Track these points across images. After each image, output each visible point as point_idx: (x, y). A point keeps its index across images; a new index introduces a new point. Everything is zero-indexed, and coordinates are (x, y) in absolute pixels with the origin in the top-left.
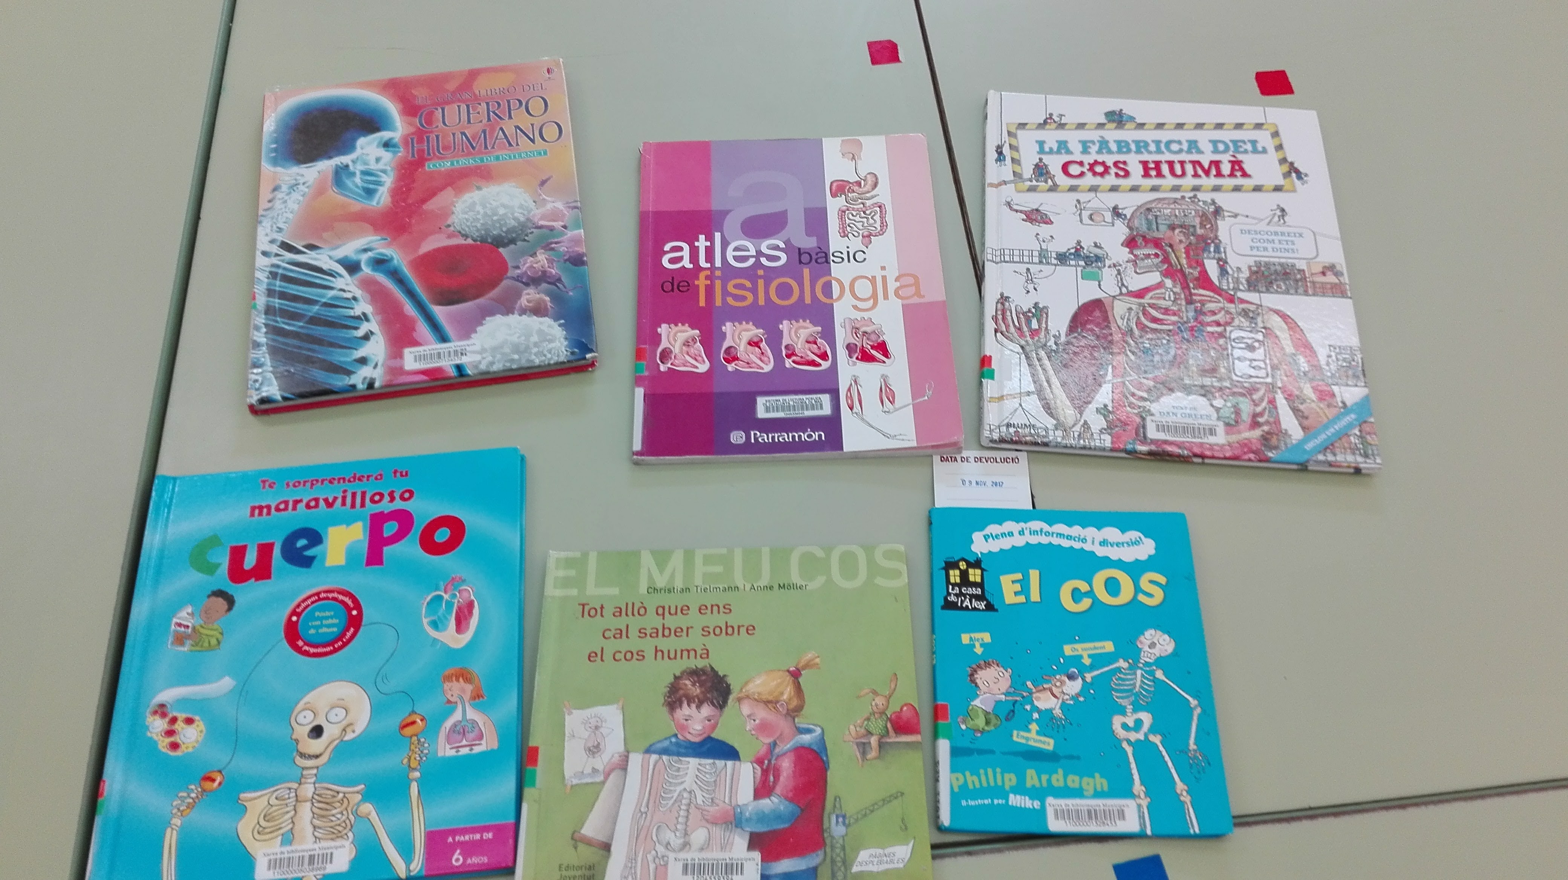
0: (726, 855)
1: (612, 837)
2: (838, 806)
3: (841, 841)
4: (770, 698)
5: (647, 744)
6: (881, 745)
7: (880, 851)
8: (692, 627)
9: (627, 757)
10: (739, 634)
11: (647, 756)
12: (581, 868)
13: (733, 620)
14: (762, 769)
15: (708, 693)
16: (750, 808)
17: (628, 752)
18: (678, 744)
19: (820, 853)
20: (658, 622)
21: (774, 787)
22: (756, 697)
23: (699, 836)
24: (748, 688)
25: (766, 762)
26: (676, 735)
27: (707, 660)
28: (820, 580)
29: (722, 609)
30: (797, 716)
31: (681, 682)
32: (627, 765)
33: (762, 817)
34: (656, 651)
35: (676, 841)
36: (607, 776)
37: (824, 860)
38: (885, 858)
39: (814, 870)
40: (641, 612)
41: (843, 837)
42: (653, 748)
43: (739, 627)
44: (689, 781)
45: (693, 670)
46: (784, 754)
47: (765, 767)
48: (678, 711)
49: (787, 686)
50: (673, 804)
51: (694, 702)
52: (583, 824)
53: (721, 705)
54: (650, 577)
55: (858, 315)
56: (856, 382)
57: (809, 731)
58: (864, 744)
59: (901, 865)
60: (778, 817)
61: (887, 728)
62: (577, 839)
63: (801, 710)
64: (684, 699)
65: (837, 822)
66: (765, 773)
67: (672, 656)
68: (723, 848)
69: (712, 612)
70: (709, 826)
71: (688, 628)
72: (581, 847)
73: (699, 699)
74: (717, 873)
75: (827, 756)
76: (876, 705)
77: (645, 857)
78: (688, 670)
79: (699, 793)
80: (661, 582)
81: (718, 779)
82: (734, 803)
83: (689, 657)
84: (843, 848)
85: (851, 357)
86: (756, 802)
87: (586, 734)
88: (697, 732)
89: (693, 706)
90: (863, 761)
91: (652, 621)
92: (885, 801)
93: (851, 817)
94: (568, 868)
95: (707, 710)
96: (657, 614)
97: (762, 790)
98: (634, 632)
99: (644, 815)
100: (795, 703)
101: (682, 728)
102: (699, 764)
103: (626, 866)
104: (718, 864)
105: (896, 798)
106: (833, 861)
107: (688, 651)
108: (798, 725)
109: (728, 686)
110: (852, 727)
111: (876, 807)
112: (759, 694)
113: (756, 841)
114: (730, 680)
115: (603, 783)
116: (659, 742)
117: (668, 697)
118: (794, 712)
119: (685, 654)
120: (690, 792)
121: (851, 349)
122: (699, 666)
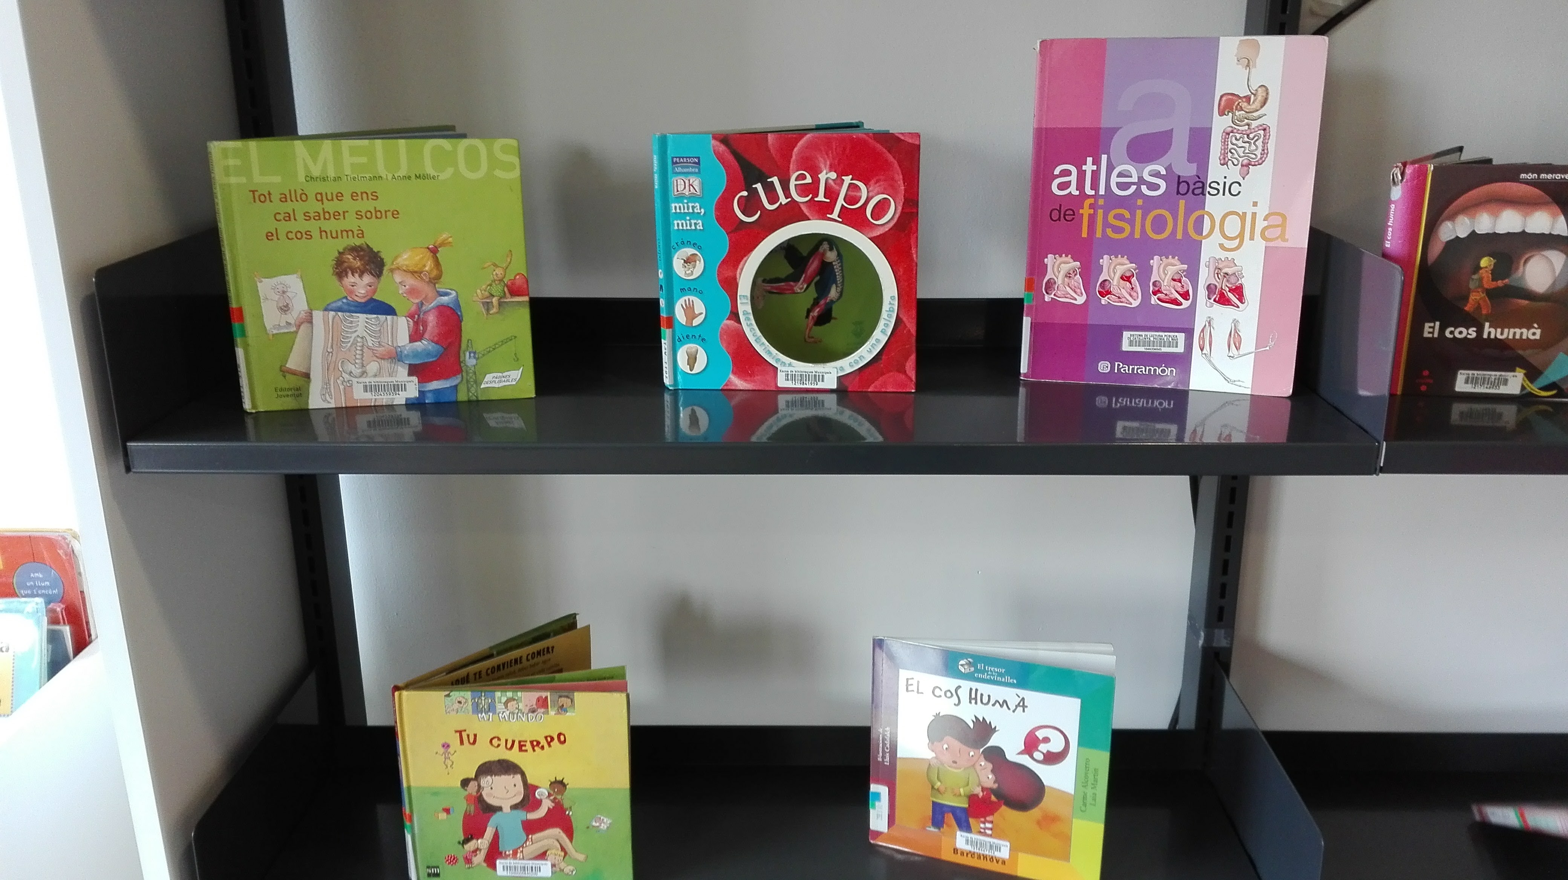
0: (393, 379)
1: (309, 368)
2: (470, 346)
3: (473, 369)
4: (416, 269)
5: (325, 305)
6: (500, 304)
7: (501, 374)
8: (347, 212)
9: (311, 314)
10: (386, 217)
11: (326, 313)
12: (291, 389)
13: (381, 205)
14: (414, 322)
15: (367, 265)
16: (407, 348)
17: (311, 310)
18: (348, 304)
19: (459, 376)
20: (318, 207)
21: (423, 334)
22: (404, 268)
23: (373, 367)
24: (397, 262)
25: (416, 316)
26: (346, 298)
27: (363, 239)
28: (450, 171)
29: (370, 196)
30: (437, 283)
31: (344, 256)
32: (312, 319)
33: (416, 354)
34: (321, 232)
35: (357, 371)
36: (299, 327)
37: (462, 380)
38: (503, 379)
39: (456, 387)
40: (303, 197)
41: (474, 366)
42: (330, 307)
43: (386, 212)
44: (360, 331)
45: (353, 247)
46: (429, 311)
47: (415, 320)
48: (345, 279)
49: (428, 259)
50: (351, 346)
51: (357, 272)
52: (287, 361)
53: (378, 274)
54: (306, 166)
55: (1223, 255)
56: (1209, 323)
57: (446, 294)
58: (488, 302)
59: (514, 383)
60: (428, 354)
61: (504, 290)
62: (285, 372)
63: (440, 278)
64: (348, 270)
65: (470, 355)
66: (416, 324)
67: (334, 235)
68: (390, 375)
69: (362, 199)
70: (378, 360)
71: (344, 212)
72: (288, 376)
73: (360, 270)
74: (388, 391)
75: (461, 311)
76: (497, 274)
77: (335, 382)
78: (349, 248)
79: (368, 338)
80: (316, 172)
81: (382, 328)
82: (395, 345)
83: (348, 237)
84: (475, 373)
85: (1210, 299)
86: (411, 344)
87: (276, 297)
88: (362, 295)
89: (357, 275)
90: (487, 314)
91: (314, 206)
92: (503, 342)
93: (479, 353)
94: (281, 390)
95: (367, 279)
96: (317, 200)
97: (415, 336)
98: (300, 216)
99: (331, 354)
100: (435, 273)
101: (351, 292)
102: (367, 318)
103: (323, 388)
104: (388, 385)
105: (511, 340)
106: (468, 381)
107: (347, 232)
108: (438, 290)
109: (382, 260)
110: (479, 291)
111: (497, 346)
112: (407, 266)
113: (413, 370)
114: (383, 255)
115: (296, 332)
116: (335, 302)
117: (336, 268)
118: (434, 280)
119: (345, 234)
120: (362, 338)
121: (1210, 289)
122: (357, 244)
